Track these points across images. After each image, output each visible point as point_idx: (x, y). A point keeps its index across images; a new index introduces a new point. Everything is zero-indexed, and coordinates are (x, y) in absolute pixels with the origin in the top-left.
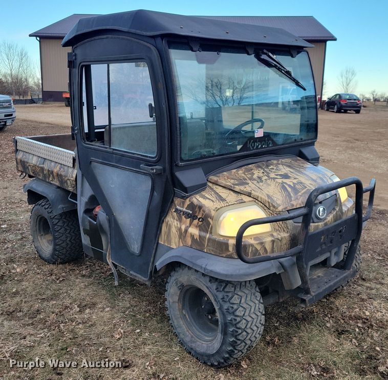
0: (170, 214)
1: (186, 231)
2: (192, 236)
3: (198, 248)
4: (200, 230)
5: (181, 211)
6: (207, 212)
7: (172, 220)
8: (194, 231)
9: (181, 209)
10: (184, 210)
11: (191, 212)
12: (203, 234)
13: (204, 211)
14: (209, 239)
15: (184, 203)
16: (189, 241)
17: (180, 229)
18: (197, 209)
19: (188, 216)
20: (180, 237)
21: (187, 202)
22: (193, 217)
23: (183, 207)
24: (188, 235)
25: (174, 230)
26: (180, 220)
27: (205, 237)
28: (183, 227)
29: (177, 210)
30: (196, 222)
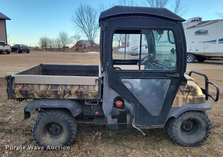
0: (178, 93)
1: (187, 98)
2: (190, 99)
3: (192, 103)
4: (192, 96)
5: (183, 91)
6: (195, 88)
7: (179, 95)
8: (190, 97)
9: (184, 90)
10: (185, 90)
11: (188, 90)
12: (194, 97)
13: (194, 88)
14: (197, 98)
15: (184, 87)
16: (188, 101)
17: (184, 98)
18: (191, 88)
19: (187, 92)
20: (184, 101)
21: (186, 86)
22: (189, 92)
23: (184, 89)
24: (188, 99)
25: (180, 99)
26: (183, 94)
27: (195, 98)
28: (185, 97)
29: (181, 91)
30: (190, 93)
